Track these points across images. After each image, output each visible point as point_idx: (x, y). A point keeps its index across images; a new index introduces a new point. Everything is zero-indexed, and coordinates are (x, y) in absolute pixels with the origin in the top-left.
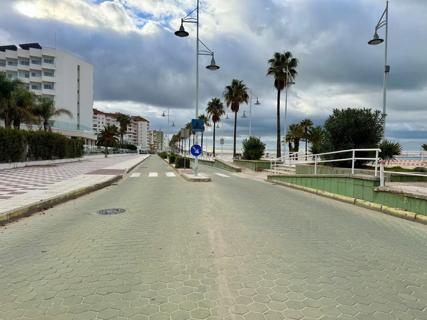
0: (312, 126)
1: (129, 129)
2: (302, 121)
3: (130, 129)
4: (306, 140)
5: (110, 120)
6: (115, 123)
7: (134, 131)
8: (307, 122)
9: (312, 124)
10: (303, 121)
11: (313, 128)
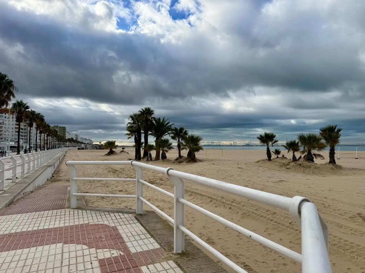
0: (153, 116)
2: (141, 110)
8: (146, 111)
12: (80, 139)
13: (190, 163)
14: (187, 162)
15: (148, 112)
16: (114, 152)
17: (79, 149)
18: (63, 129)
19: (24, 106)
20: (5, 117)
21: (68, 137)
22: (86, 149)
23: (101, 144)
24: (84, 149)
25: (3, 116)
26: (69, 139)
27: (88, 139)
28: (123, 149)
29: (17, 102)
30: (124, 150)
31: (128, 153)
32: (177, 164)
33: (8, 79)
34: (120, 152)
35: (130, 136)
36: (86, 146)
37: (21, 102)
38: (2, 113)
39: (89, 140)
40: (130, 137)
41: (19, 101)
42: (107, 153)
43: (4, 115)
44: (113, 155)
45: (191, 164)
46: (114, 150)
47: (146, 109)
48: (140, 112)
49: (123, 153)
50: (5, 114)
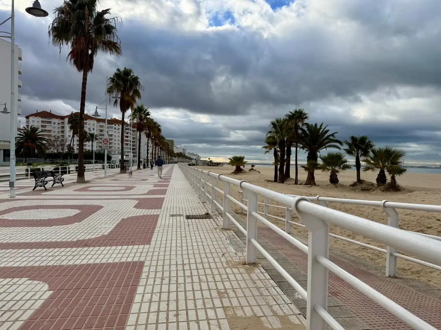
0: (306, 121)
1: (125, 136)
2: (290, 114)
3: (127, 137)
4: (297, 144)
5: (103, 126)
6: (109, 129)
7: (132, 138)
8: (297, 115)
9: (306, 118)
10: (291, 112)
11: (307, 124)
12: (187, 154)
13: (388, 193)
14: (383, 191)
15: (299, 116)
16: (242, 170)
17: (189, 165)
18: (171, 142)
19: (145, 112)
20: (115, 128)
21: (176, 151)
22: (197, 165)
23: (210, 160)
24: (195, 165)
25: (113, 127)
26: (178, 153)
27: (195, 154)
28: (253, 166)
29: (138, 107)
30: (253, 168)
31: (260, 172)
32: (359, 192)
33: (133, 76)
34: (249, 170)
35: (268, 150)
36: (197, 162)
37: (141, 107)
38: (112, 124)
39: (197, 155)
40: (268, 152)
41: (140, 105)
42: (233, 171)
43: (113, 125)
44: (241, 174)
45: (392, 194)
46: (242, 167)
47: (296, 112)
48: (287, 116)
49: (253, 172)
50: (115, 125)
